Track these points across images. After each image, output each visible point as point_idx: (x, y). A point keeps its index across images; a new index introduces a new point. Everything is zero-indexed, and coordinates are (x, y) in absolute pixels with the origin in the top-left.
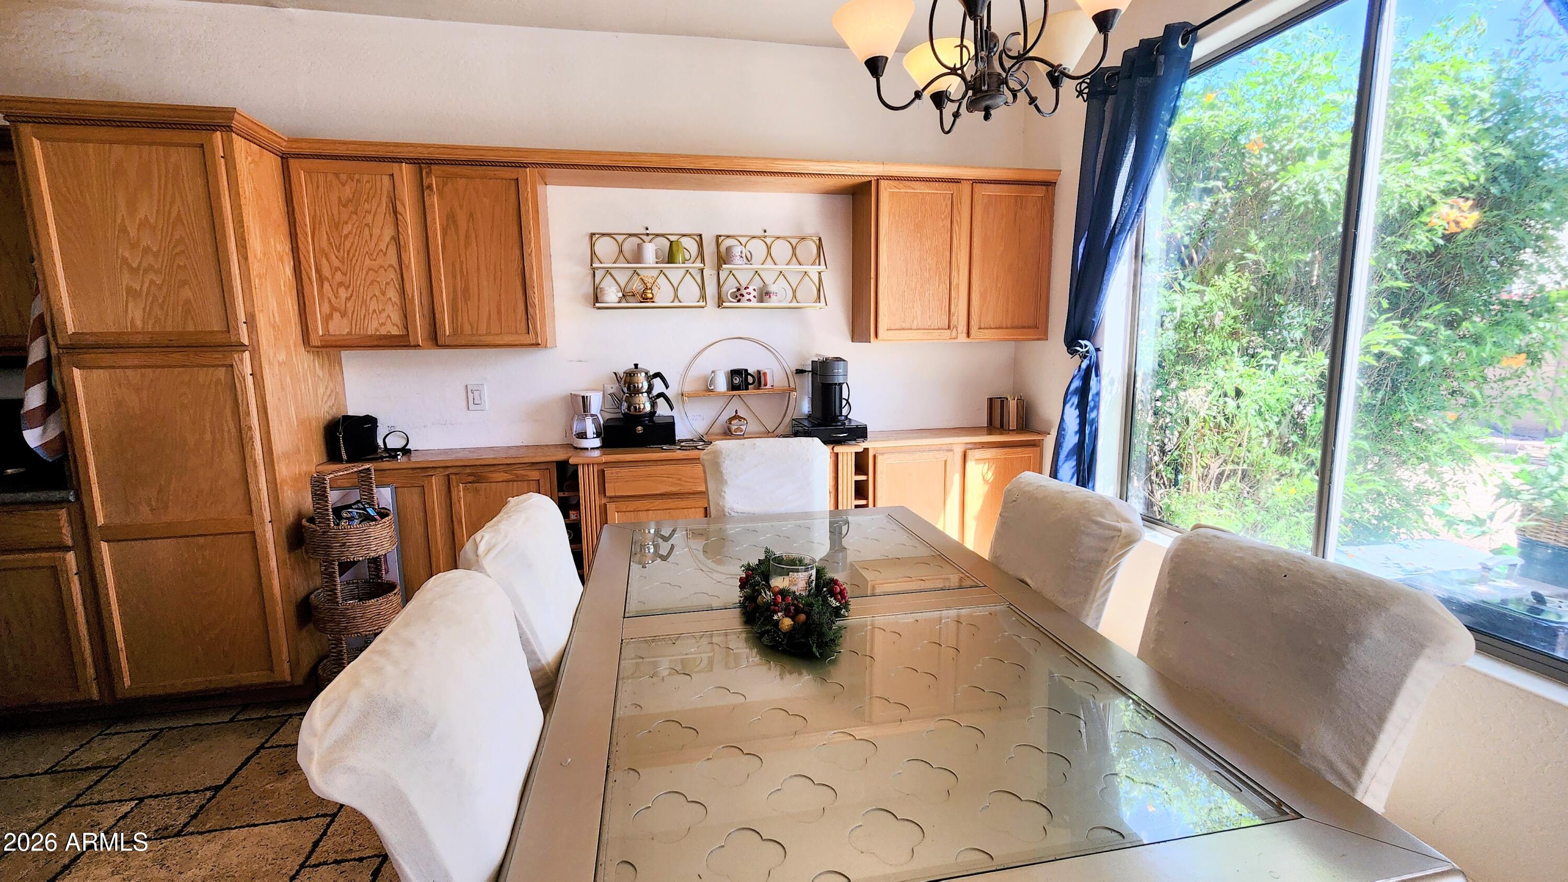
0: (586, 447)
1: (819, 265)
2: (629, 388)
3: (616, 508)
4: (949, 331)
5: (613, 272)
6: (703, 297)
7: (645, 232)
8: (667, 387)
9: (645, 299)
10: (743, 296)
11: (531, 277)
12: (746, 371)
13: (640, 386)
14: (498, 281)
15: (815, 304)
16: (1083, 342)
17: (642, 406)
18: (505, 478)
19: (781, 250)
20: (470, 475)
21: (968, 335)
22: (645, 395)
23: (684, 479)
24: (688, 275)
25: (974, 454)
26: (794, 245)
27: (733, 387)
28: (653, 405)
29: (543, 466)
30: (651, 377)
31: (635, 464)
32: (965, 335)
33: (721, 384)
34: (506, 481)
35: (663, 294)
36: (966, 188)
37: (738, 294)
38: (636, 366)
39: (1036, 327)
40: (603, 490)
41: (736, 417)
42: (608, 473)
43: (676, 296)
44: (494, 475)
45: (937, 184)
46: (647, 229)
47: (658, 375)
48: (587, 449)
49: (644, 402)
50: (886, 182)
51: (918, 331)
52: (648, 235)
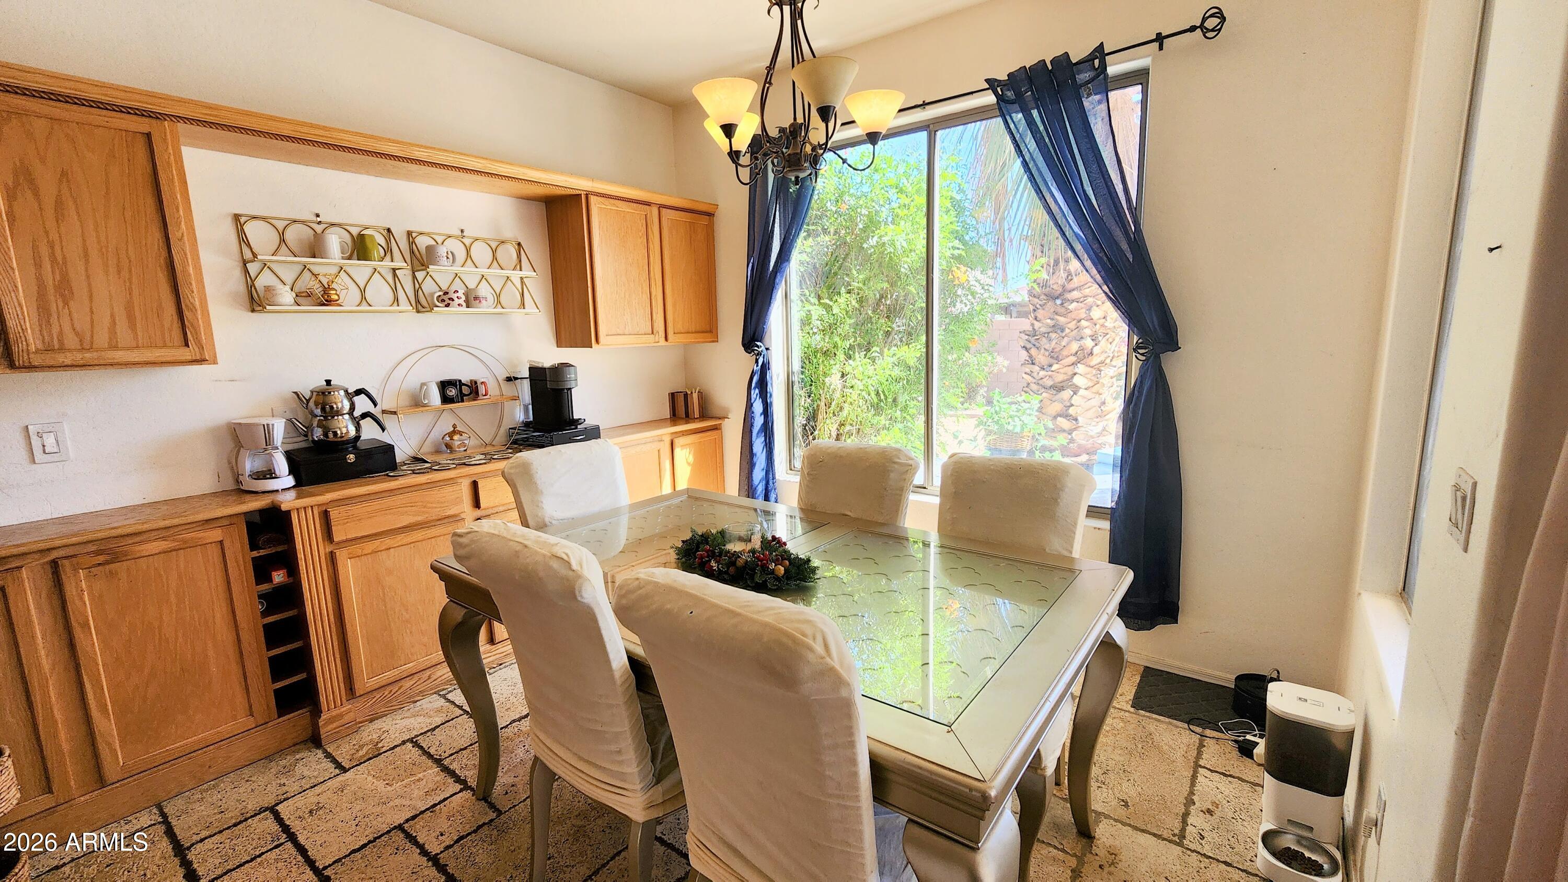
0: (275, 488)
1: (521, 270)
2: (323, 409)
3: (350, 554)
4: (652, 336)
5: (273, 266)
6: (396, 300)
7: (314, 218)
8: (375, 405)
9: (328, 302)
10: (453, 300)
11: (185, 270)
12: (460, 381)
13: (340, 405)
14: (125, 273)
15: (519, 310)
16: (758, 343)
17: (344, 430)
18: (160, 549)
19: (481, 253)
20: (98, 553)
21: (666, 339)
22: (347, 417)
23: (430, 505)
24: (376, 275)
25: (679, 441)
26: (494, 248)
27: (446, 400)
28: (358, 428)
29: (226, 522)
30: (350, 396)
31: (368, 498)
32: (663, 339)
33: (435, 397)
34: (165, 552)
35: (347, 294)
36: (655, 210)
37: (446, 298)
38: (328, 382)
39: (711, 332)
40: (328, 534)
41: (454, 432)
42: (334, 514)
43: (363, 298)
44: (138, 548)
45: (635, 205)
46: (318, 216)
47: (359, 392)
48: (277, 491)
49: (345, 427)
50: (595, 197)
51: (631, 336)
52: (319, 223)
